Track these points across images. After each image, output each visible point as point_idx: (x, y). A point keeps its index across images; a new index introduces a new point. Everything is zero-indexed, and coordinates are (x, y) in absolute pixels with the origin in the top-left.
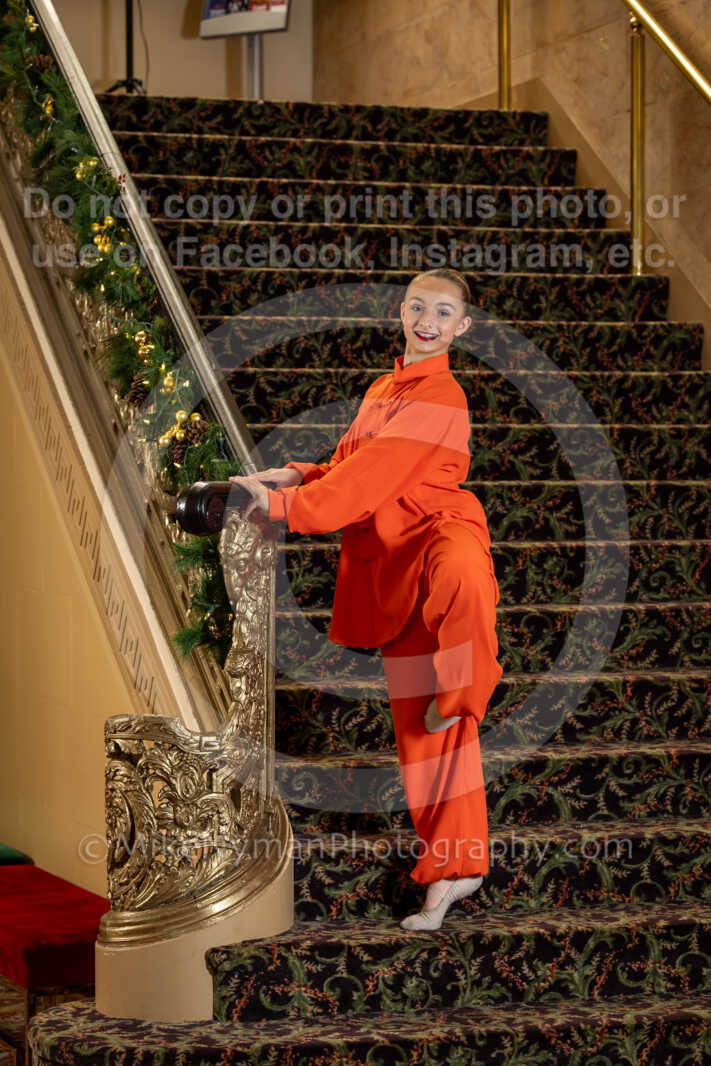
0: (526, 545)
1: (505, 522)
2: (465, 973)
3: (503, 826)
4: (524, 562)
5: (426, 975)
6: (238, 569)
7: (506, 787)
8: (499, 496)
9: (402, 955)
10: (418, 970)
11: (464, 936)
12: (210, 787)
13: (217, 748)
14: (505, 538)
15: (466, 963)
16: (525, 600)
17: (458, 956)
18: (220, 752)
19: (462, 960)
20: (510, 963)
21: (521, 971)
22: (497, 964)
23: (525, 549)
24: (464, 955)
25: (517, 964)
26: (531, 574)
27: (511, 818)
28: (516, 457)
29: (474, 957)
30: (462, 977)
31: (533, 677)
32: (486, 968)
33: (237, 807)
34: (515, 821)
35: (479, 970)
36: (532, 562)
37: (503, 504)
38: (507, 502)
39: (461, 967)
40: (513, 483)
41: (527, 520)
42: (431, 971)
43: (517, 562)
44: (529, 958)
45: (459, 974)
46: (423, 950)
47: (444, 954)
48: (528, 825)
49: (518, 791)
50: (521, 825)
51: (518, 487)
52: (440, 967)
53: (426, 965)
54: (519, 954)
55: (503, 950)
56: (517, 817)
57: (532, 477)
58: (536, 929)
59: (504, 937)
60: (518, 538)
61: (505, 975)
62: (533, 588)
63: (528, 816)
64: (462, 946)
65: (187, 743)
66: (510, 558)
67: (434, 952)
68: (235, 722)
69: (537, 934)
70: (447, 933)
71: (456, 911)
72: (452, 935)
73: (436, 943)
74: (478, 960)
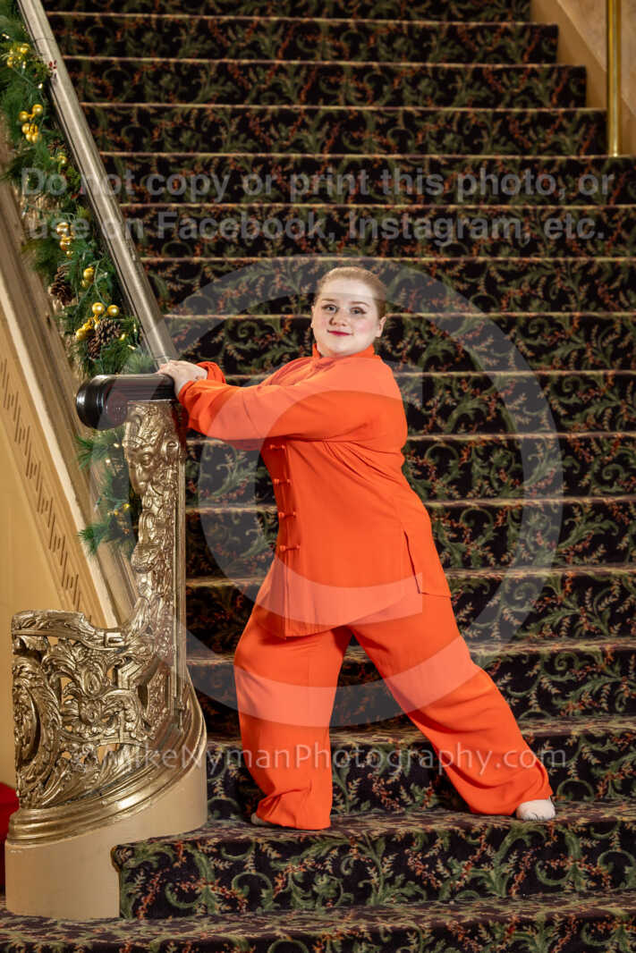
0: (473, 437)
1: (455, 415)
2: (377, 870)
4: (469, 455)
5: (337, 873)
6: (143, 464)
8: (448, 388)
9: (312, 852)
10: (329, 867)
11: (376, 833)
12: (116, 683)
13: (122, 644)
14: (454, 432)
15: (378, 861)
16: (470, 495)
17: (370, 854)
18: (126, 648)
19: (374, 857)
20: (424, 861)
21: (435, 869)
22: (410, 861)
23: (470, 442)
24: (376, 853)
25: (432, 862)
26: (476, 468)
29: (386, 854)
30: (375, 875)
31: (471, 573)
32: (399, 866)
33: (144, 704)
35: (392, 868)
36: (478, 456)
37: (452, 395)
38: (456, 394)
39: (373, 864)
40: (464, 374)
41: (478, 412)
42: (343, 869)
43: (461, 456)
44: (444, 856)
45: (371, 871)
46: (334, 848)
47: (355, 851)
51: (469, 378)
52: (351, 864)
53: (336, 862)
54: (433, 852)
55: (415, 847)
58: (451, 827)
59: (418, 834)
60: (468, 431)
61: (418, 873)
62: (479, 482)
64: (374, 844)
65: (91, 638)
66: (454, 451)
67: (344, 849)
68: (141, 618)
69: (452, 831)
70: (358, 831)
71: (376, 810)
72: (364, 832)
73: (347, 841)
74: (391, 857)
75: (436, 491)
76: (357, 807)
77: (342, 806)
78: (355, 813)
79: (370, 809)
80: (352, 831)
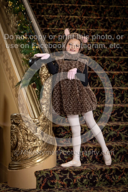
0: (115, 72)
1: (110, 67)
3: (108, 141)
4: (114, 77)
5: (89, 178)
6: (44, 78)
7: (109, 132)
8: (108, 60)
9: (83, 173)
10: (87, 177)
11: (98, 169)
12: (36, 131)
13: (38, 122)
14: (110, 71)
15: (98, 176)
16: (114, 86)
20: (109, 176)
21: (112, 178)
22: (106, 176)
23: (115, 74)
24: (98, 174)
25: (111, 176)
26: (116, 79)
27: (110, 140)
28: (113, 51)
29: (100, 174)
30: (97, 179)
31: (116, 105)
34: (111, 140)
35: (102, 177)
36: (116, 77)
37: (109, 62)
39: (97, 176)
40: (112, 57)
41: (115, 66)
42: (90, 177)
43: (112, 77)
44: (114, 174)
45: (97, 178)
46: (88, 172)
47: (93, 173)
48: (114, 141)
49: (112, 133)
50: (113, 142)
51: (113, 58)
52: (92, 176)
53: (89, 176)
54: (112, 174)
55: (107, 172)
57: (116, 56)
58: (116, 168)
59: (108, 169)
60: (113, 71)
61: (108, 179)
62: (116, 83)
63: (114, 139)
64: (98, 171)
65: (31, 121)
67: (91, 173)
68: (43, 116)
70: (94, 168)
73: (91, 171)
74: (102, 175)
76: (92, 162)
77: (89, 161)
79: (95, 162)
80: (92, 168)
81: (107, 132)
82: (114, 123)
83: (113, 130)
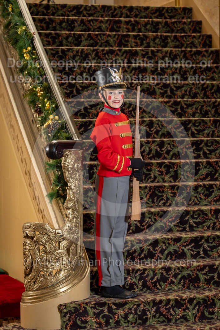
1: (171, 153)
2: (150, 312)
4: (177, 167)
5: (136, 313)
6: (68, 171)
7: (167, 247)
8: (169, 144)
9: (127, 306)
10: (133, 312)
11: (149, 300)
12: (59, 248)
13: (61, 234)
14: (171, 159)
15: (150, 309)
16: (177, 181)
17: (147, 307)
18: (63, 235)
19: (149, 308)
20: (166, 309)
21: (170, 312)
22: (161, 309)
23: (177, 163)
24: (149, 307)
25: (169, 309)
26: (179, 171)
27: (169, 258)
28: (176, 130)
29: (153, 307)
30: (149, 314)
32: (157, 311)
33: (69, 255)
34: (171, 259)
35: (155, 312)
36: (180, 167)
37: (170, 146)
38: (172, 146)
39: (148, 310)
41: (179, 152)
42: (138, 312)
44: (173, 307)
46: (135, 305)
47: (142, 306)
48: (175, 260)
49: (172, 249)
51: (176, 141)
52: (141, 310)
53: (136, 310)
54: (169, 306)
55: (163, 304)
56: (171, 257)
58: (175, 297)
59: (164, 300)
60: (176, 159)
61: (164, 313)
62: (180, 176)
63: (175, 258)
64: (149, 303)
65: (51, 232)
66: (172, 166)
67: (139, 305)
68: (68, 225)
69: (176, 299)
70: (144, 299)
71: (148, 291)
72: (145, 299)
73: (140, 302)
74: (155, 308)
75: (166, 179)
76: (142, 290)
77: (137, 290)
78: (141, 292)
79: (146, 291)
80: (141, 299)
81: (164, 247)
82: (175, 235)
83: (172, 243)
